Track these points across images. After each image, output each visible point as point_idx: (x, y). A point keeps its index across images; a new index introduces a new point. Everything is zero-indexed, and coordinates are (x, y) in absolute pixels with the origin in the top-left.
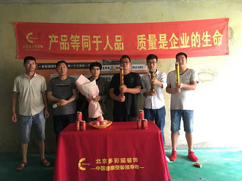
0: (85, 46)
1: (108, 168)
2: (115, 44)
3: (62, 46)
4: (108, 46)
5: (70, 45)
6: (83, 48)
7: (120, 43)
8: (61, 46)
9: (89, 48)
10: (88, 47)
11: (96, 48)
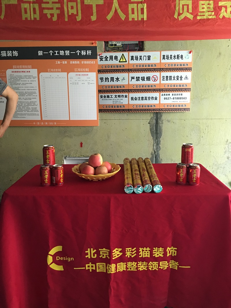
0: (71, 11)
1: (113, 269)
2: (131, 6)
3: (26, 12)
4: (116, 11)
5: (41, 9)
6: (66, 15)
7: (140, 6)
8: (23, 11)
9: (77, 15)
10: (75, 13)
11: (92, 15)
